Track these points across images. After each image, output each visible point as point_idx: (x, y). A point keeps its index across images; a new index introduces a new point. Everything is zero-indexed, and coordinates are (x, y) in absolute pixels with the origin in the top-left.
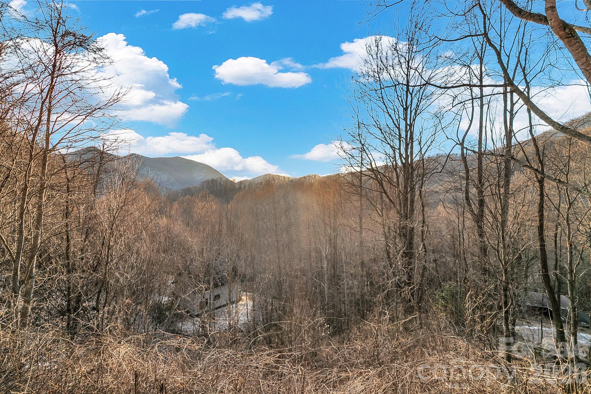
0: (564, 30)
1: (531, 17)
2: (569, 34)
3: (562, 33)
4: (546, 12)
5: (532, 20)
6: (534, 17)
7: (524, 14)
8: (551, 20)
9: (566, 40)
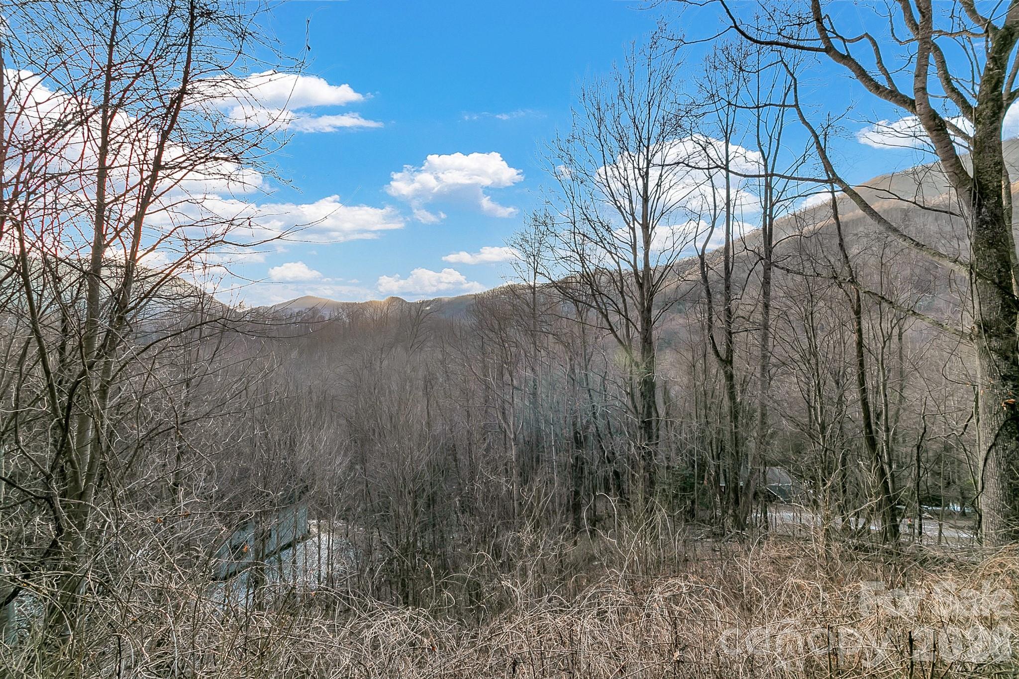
0: (934, 120)
1: (892, 97)
2: (939, 126)
3: (931, 123)
4: (915, 94)
5: (894, 101)
6: (896, 96)
7: (883, 91)
8: (921, 104)
9: (935, 133)
